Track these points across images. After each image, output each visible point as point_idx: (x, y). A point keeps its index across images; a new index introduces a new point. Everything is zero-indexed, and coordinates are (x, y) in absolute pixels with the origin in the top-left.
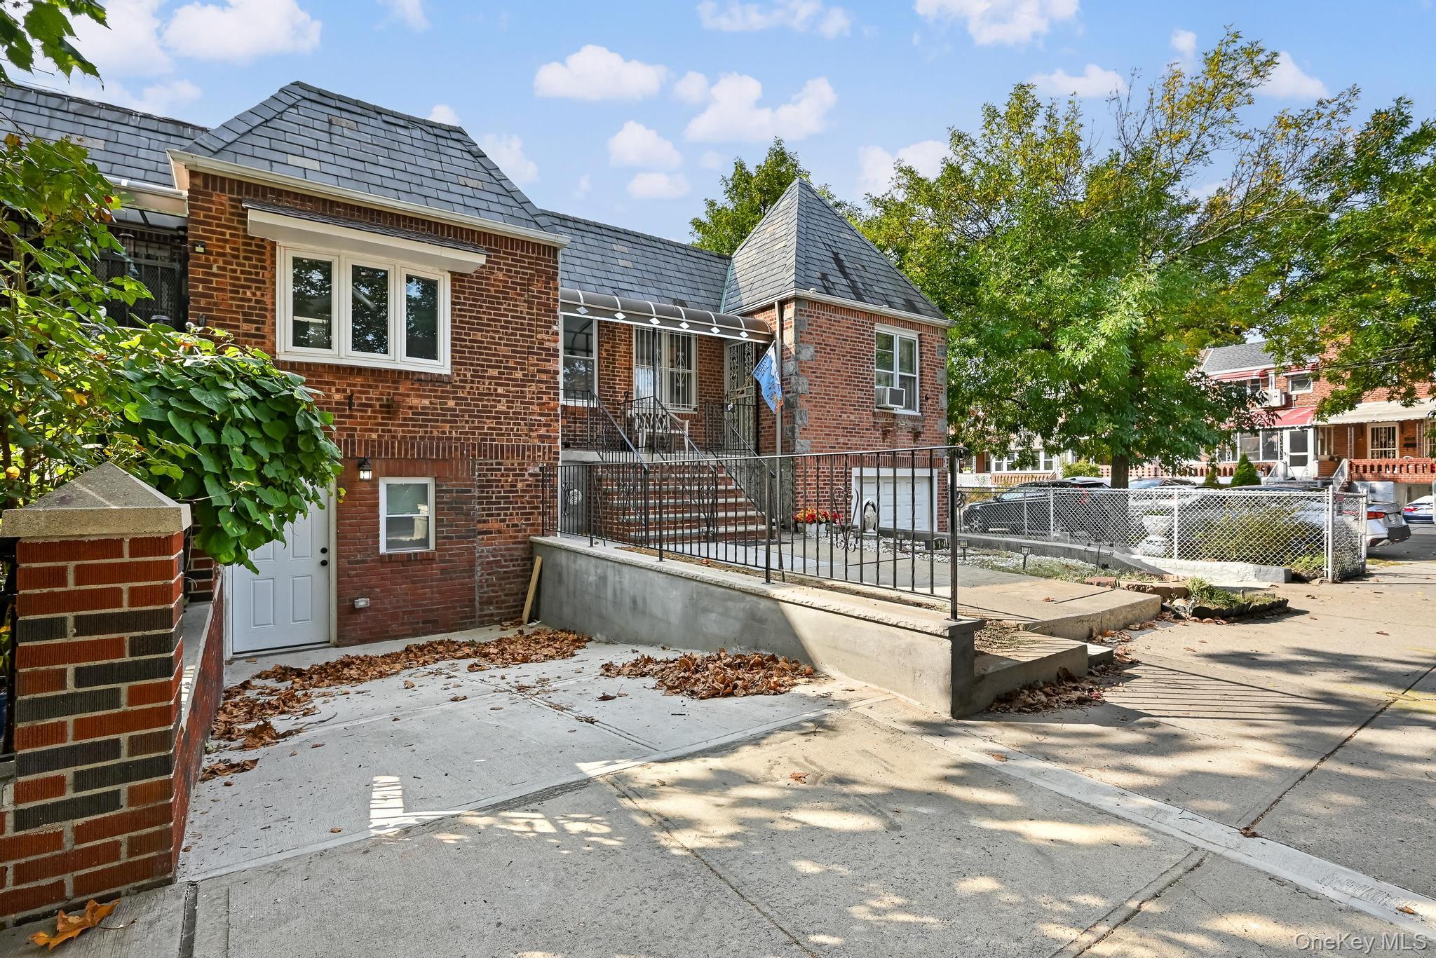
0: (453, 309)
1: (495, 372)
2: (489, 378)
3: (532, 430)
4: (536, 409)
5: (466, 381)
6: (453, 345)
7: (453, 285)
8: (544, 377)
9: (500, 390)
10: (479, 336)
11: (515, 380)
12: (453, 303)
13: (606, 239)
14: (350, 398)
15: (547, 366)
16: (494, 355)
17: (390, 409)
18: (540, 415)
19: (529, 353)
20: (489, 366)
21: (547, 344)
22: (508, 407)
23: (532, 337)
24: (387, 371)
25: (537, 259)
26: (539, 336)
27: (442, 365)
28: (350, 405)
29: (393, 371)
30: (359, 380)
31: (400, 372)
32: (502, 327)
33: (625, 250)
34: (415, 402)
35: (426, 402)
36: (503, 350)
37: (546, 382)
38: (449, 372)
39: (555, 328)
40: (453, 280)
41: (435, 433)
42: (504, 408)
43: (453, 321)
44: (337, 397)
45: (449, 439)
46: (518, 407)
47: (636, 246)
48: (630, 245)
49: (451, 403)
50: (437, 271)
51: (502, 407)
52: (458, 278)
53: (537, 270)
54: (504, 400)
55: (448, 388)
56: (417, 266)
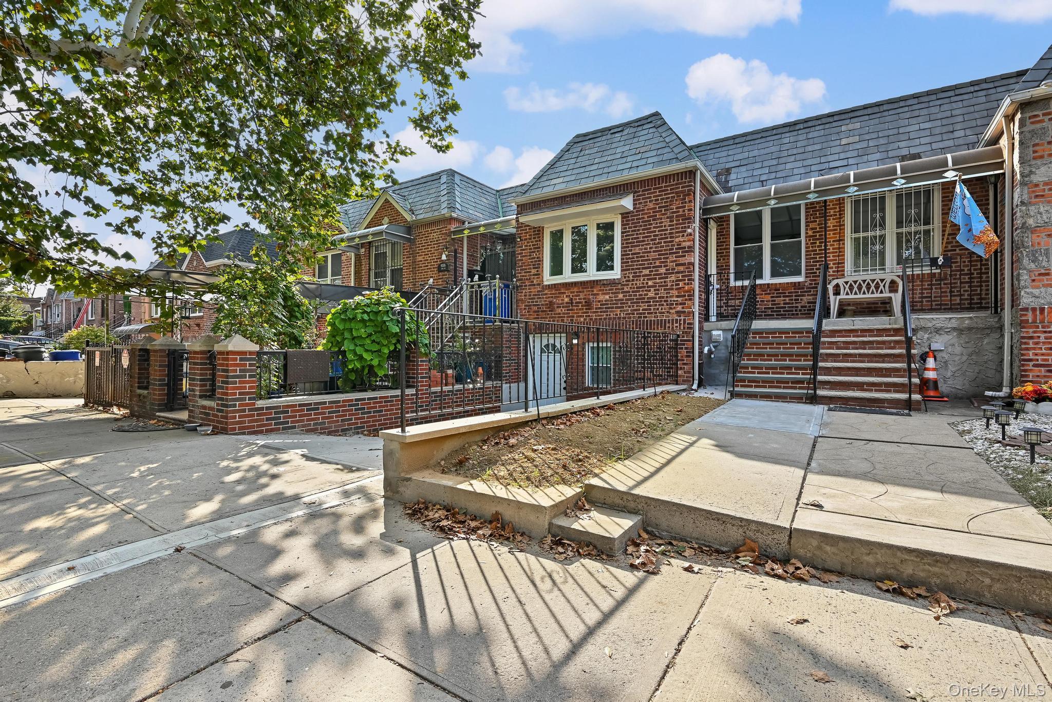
0: (622, 237)
1: (647, 272)
2: (643, 276)
3: (671, 308)
4: (675, 293)
5: (628, 281)
6: (622, 259)
7: (622, 221)
8: (681, 268)
9: (650, 283)
10: (637, 250)
11: (661, 274)
12: (622, 233)
14: (571, 299)
15: (682, 260)
16: (646, 260)
17: (588, 304)
18: (677, 297)
19: (671, 253)
20: (643, 268)
21: (683, 244)
22: (656, 294)
23: (672, 241)
24: (587, 282)
25: (677, 184)
26: (677, 240)
27: (616, 273)
28: (572, 303)
29: (590, 281)
30: (576, 290)
31: (594, 281)
32: (652, 240)
34: (601, 297)
35: (607, 297)
36: (653, 255)
37: (682, 272)
38: (619, 277)
39: (689, 231)
40: (622, 218)
41: (612, 316)
42: (653, 295)
43: (622, 244)
44: (566, 300)
45: (619, 318)
46: (662, 292)
49: (621, 296)
50: (613, 216)
51: (651, 294)
52: (625, 215)
53: (676, 193)
54: (652, 289)
55: (619, 287)
56: (602, 216)
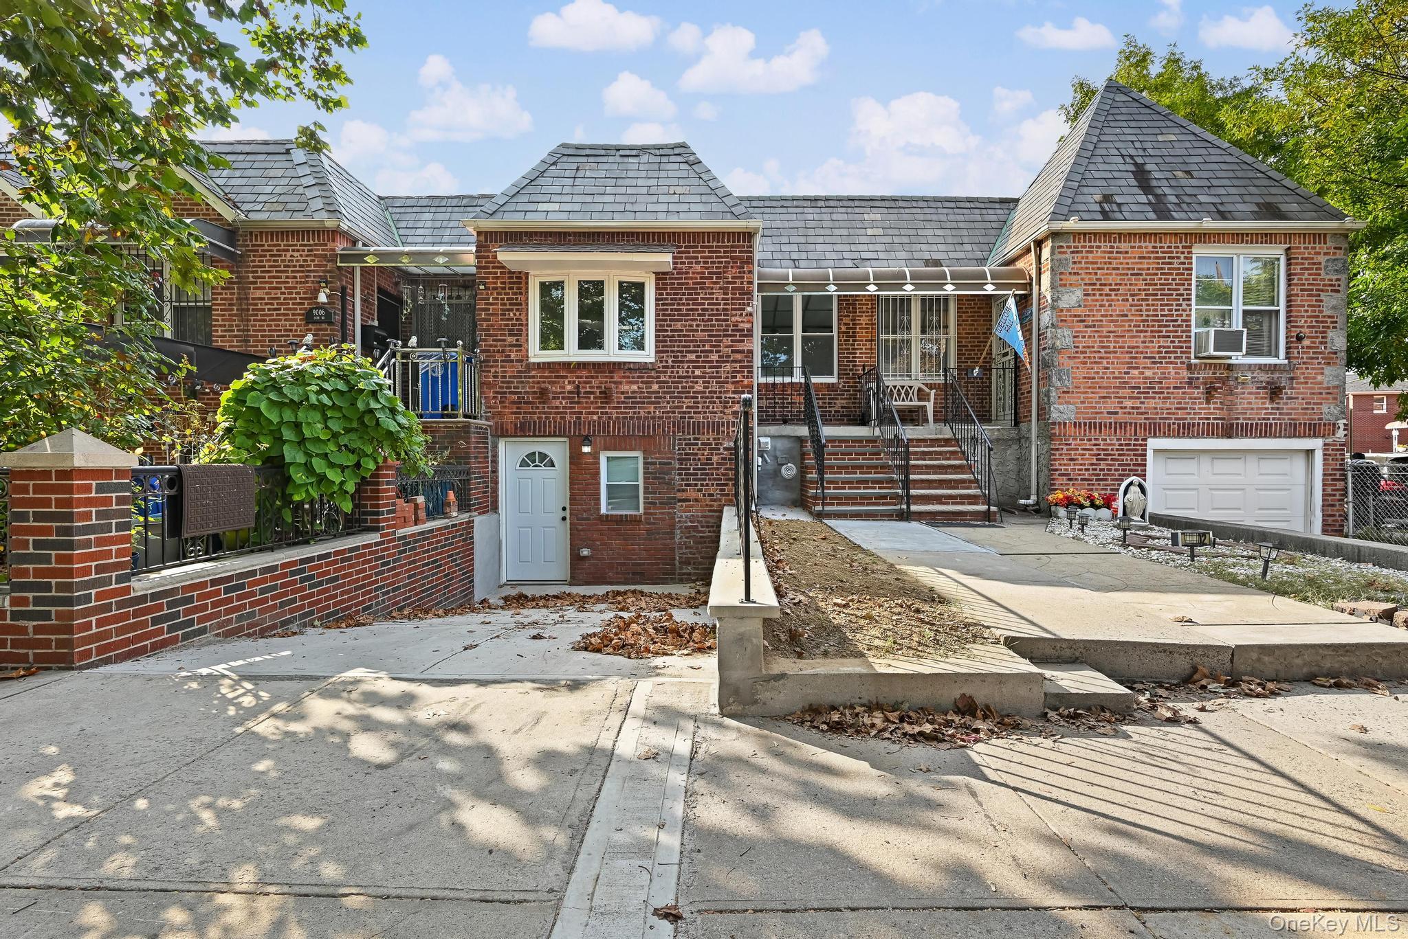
0: (657, 305)
1: (692, 357)
2: (687, 362)
3: (726, 407)
4: (731, 387)
5: (667, 367)
6: (657, 336)
7: (657, 284)
8: (739, 357)
9: (697, 372)
10: (679, 326)
11: (712, 362)
12: (657, 300)
13: (857, 210)
14: (578, 387)
15: (740, 346)
16: (692, 341)
17: (606, 395)
18: (734, 392)
19: (725, 336)
20: (687, 352)
21: (742, 326)
22: (705, 387)
23: (727, 320)
24: (604, 364)
25: (732, 246)
26: (733, 319)
27: (648, 355)
28: (578, 393)
29: (609, 363)
30: (584, 373)
31: (614, 363)
32: (699, 315)
33: (878, 217)
34: (625, 387)
35: (635, 387)
36: (701, 335)
37: (740, 361)
38: (653, 360)
39: (749, 309)
40: (657, 279)
41: (642, 414)
42: (701, 389)
43: (657, 315)
44: (569, 387)
45: (653, 418)
46: (714, 386)
47: (891, 211)
48: (885, 211)
49: (655, 387)
50: (644, 274)
51: (699, 387)
52: (660, 277)
53: (732, 258)
54: (700, 381)
55: (653, 374)
56: (627, 272)
